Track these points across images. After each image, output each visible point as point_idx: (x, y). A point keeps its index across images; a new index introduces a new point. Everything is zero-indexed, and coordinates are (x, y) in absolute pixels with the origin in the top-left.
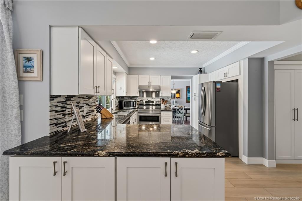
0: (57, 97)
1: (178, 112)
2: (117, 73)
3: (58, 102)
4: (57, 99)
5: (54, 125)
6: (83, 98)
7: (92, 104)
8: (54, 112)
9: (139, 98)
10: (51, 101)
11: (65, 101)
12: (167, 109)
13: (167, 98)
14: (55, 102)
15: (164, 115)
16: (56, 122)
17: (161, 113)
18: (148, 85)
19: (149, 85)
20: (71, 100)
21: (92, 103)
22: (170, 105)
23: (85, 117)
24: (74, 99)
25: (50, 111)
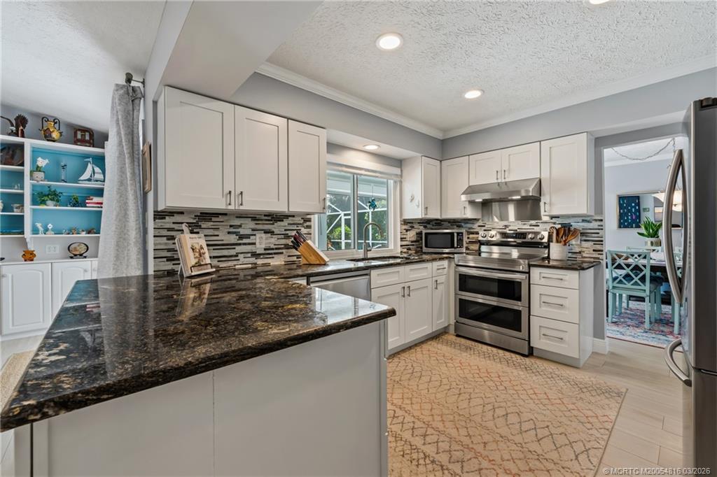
0: (171, 213)
1: (636, 279)
2: (405, 159)
3: (174, 223)
4: (171, 217)
5: (165, 259)
6: (254, 219)
7: (287, 232)
8: (165, 238)
9: (480, 223)
10: (157, 221)
11: (195, 221)
12: (583, 262)
13: (583, 221)
14: (168, 223)
15: (543, 281)
16: (169, 255)
17: (529, 273)
18: (496, 181)
19: (499, 181)
20: (213, 220)
21: (285, 230)
22: (598, 247)
23: (262, 257)
24: (221, 220)
25: (154, 236)
